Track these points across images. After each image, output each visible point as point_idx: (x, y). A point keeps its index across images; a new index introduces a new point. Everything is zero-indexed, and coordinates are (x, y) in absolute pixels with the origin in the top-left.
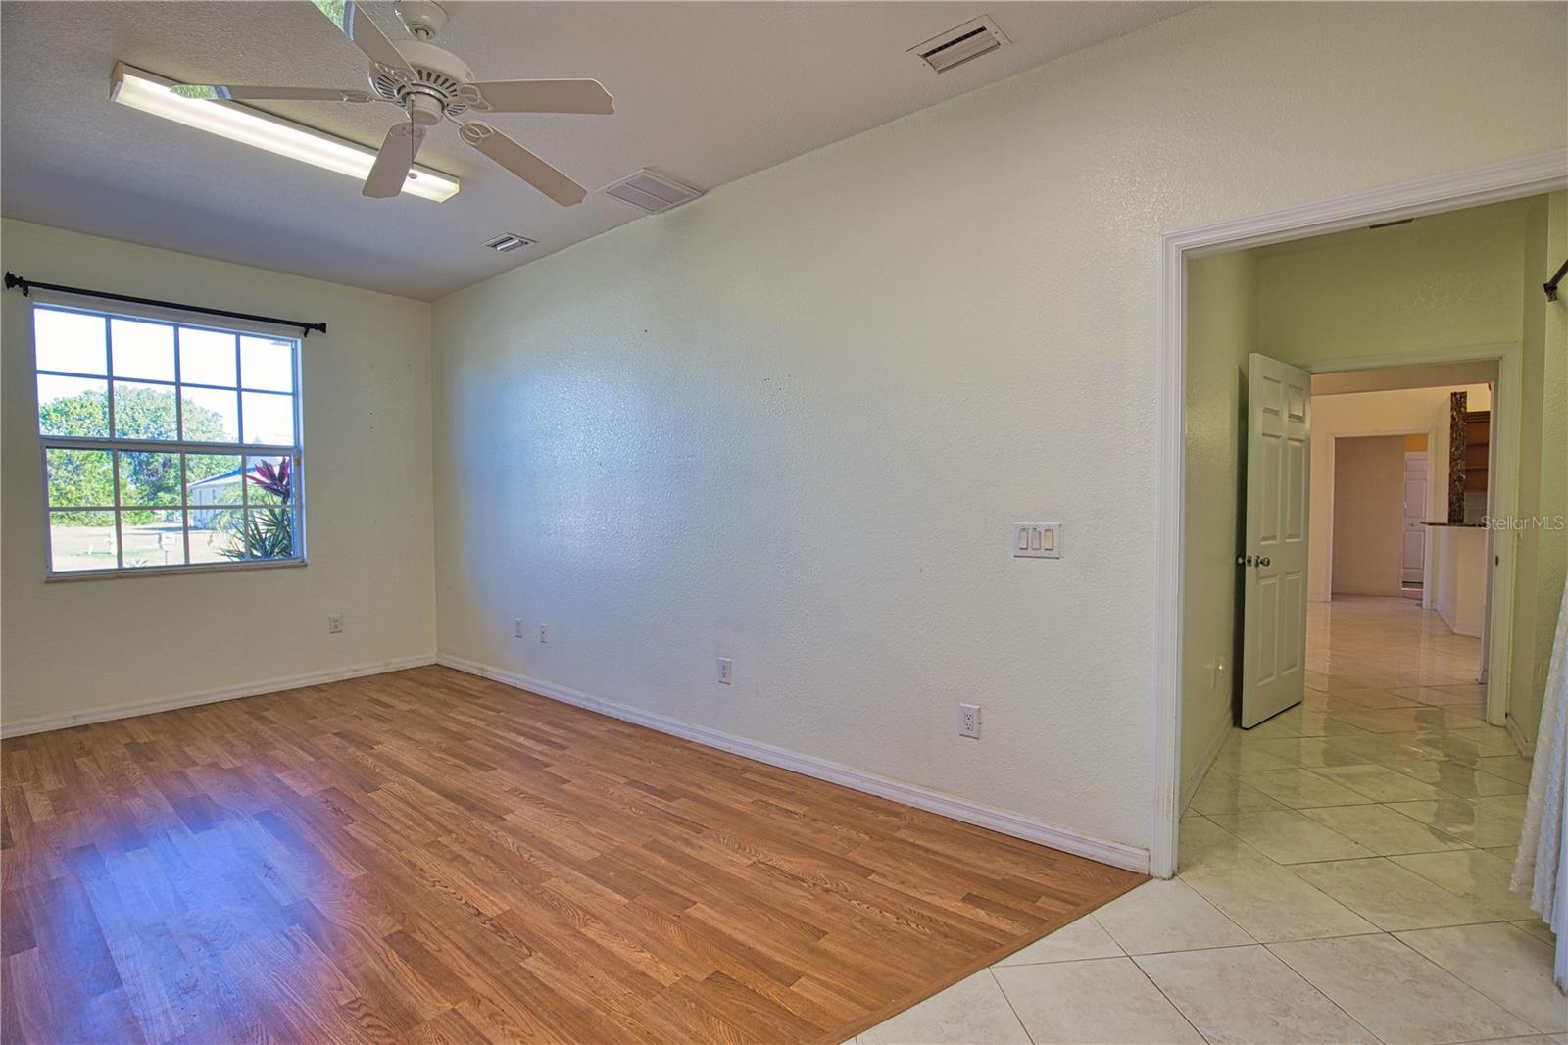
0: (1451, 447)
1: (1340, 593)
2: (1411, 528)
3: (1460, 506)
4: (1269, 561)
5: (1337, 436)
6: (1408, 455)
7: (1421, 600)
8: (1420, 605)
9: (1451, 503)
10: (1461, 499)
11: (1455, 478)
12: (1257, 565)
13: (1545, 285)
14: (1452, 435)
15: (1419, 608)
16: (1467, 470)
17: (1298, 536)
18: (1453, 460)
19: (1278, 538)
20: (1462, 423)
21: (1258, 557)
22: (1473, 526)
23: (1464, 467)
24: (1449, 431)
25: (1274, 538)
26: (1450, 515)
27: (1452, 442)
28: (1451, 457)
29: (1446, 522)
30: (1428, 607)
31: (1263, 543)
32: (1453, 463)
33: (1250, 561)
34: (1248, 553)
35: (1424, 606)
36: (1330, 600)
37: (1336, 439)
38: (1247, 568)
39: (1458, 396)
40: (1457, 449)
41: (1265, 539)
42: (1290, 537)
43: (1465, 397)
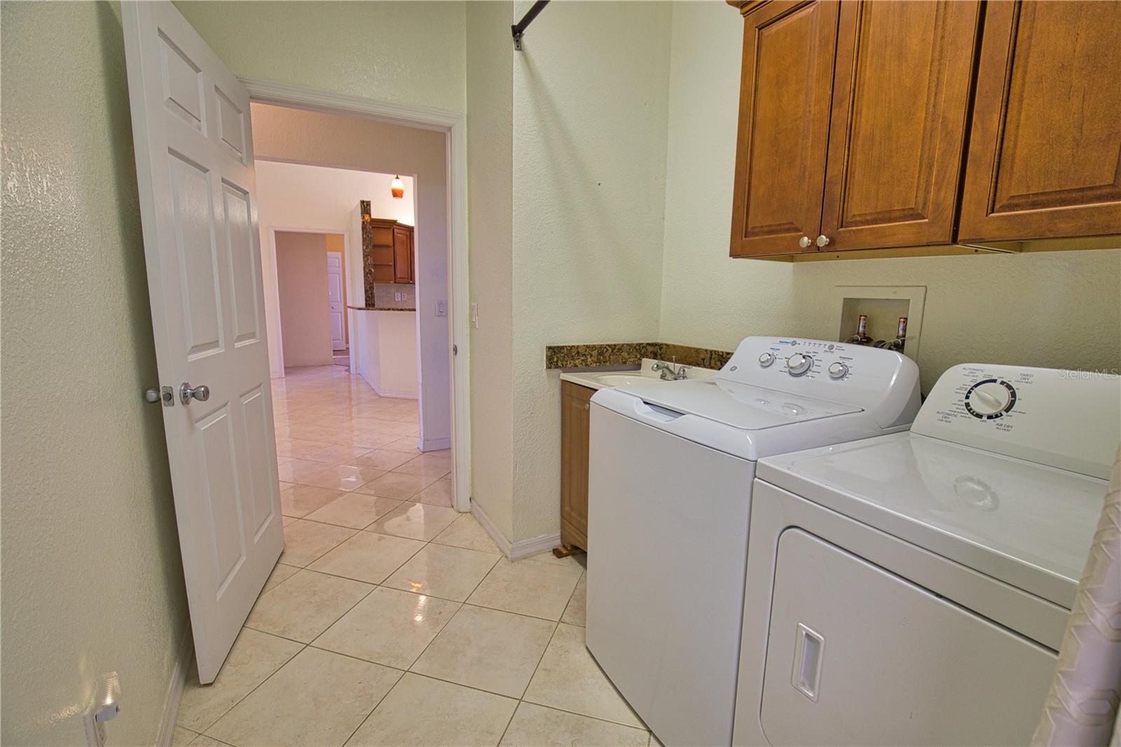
0: (363, 245)
1: (292, 368)
2: (332, 310)
3: (371, 293)
4: (207, 392)
5: (277, 229)
6: (329, 253)
7: (349, 366)
8: (348, 371)
9: (366, 291)
10: (372, 288)
11: (367, 271)
12: (185, 399)
13: (513, 27)
14: (363, 236)
15: (347, 373)
16: (374, 265)
17: (253, 335)
18: (365, 256)
19: (221, 342)
20: (369, 227)
21: (186, 385)
22: (389, 309)
23: (372, 263)
24: (361, 232)
25: (215, 344)
26: (366, 301)
27: (363, 241)
28: (364, 254)
29: (364, 306)
30: (354, 373)
31: (193, 358)
32: (366, 259)
33: (169, 397)
34: (163, 382)
35: (351, 371)
36: (284, 376)
37: (276, 232)
38: (167, 411)
39: (365, 204)
40: (367, 247)
41: (196, 348)
42: (240, 338)
43: (370, 205)
